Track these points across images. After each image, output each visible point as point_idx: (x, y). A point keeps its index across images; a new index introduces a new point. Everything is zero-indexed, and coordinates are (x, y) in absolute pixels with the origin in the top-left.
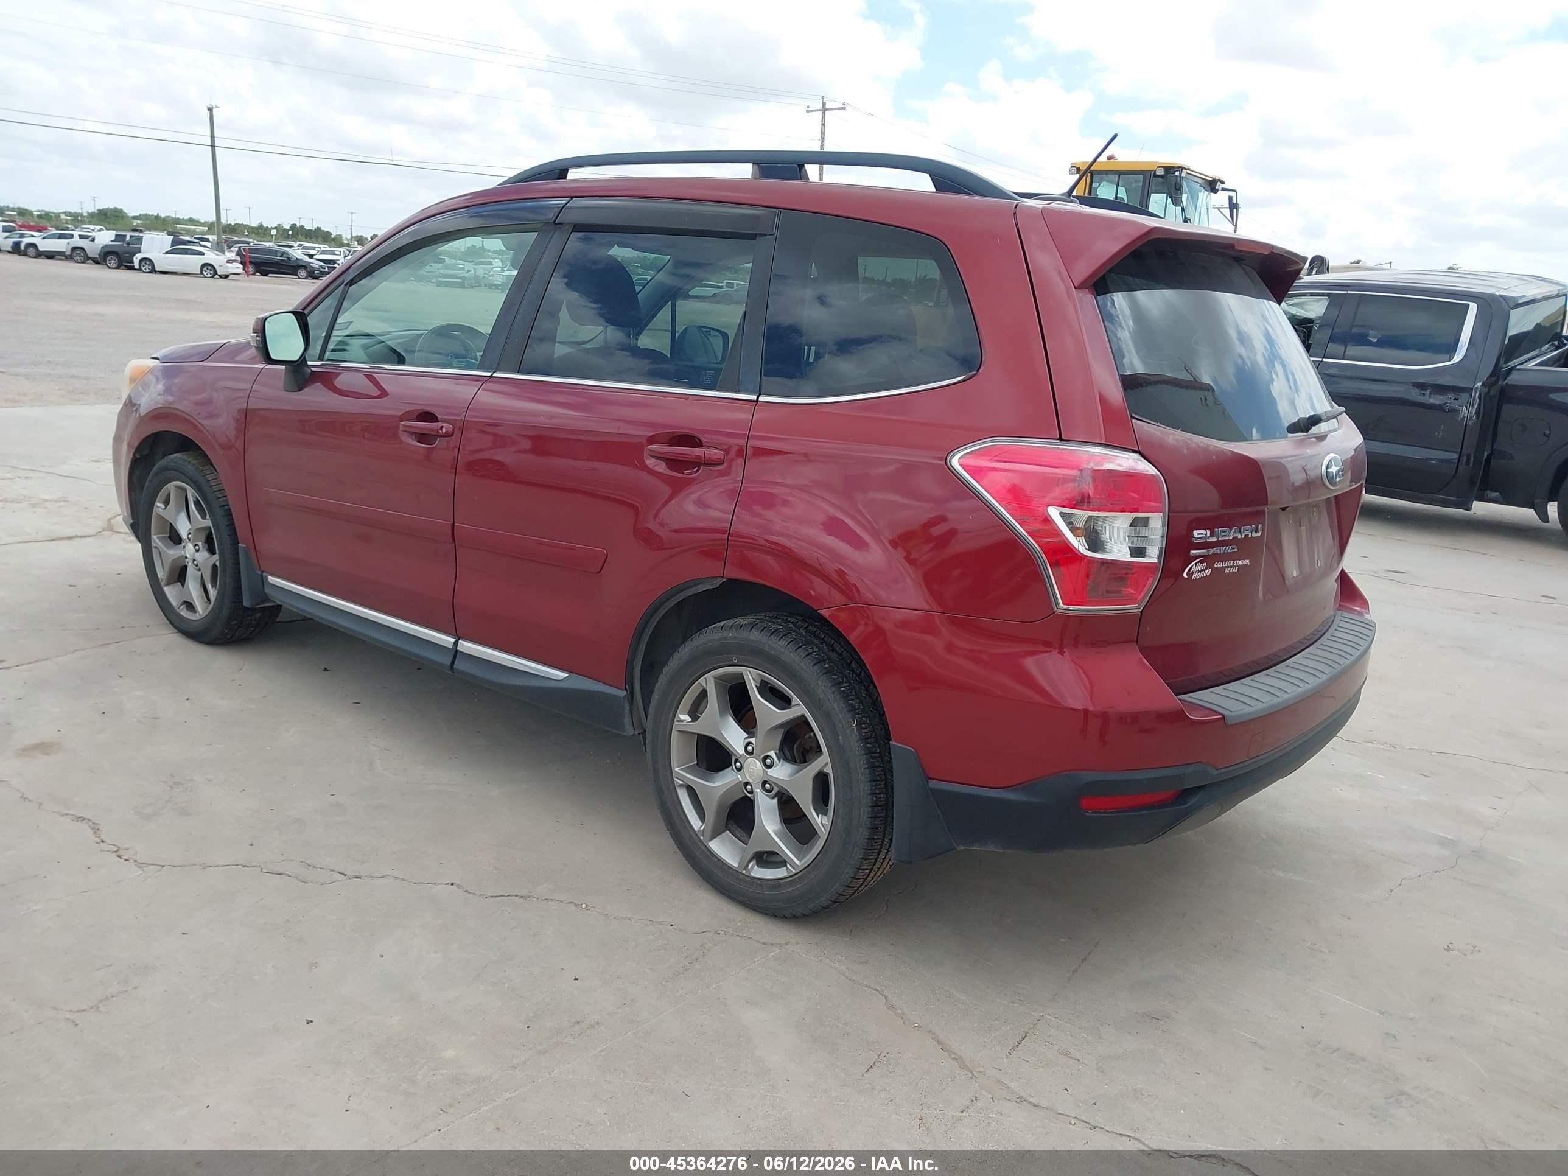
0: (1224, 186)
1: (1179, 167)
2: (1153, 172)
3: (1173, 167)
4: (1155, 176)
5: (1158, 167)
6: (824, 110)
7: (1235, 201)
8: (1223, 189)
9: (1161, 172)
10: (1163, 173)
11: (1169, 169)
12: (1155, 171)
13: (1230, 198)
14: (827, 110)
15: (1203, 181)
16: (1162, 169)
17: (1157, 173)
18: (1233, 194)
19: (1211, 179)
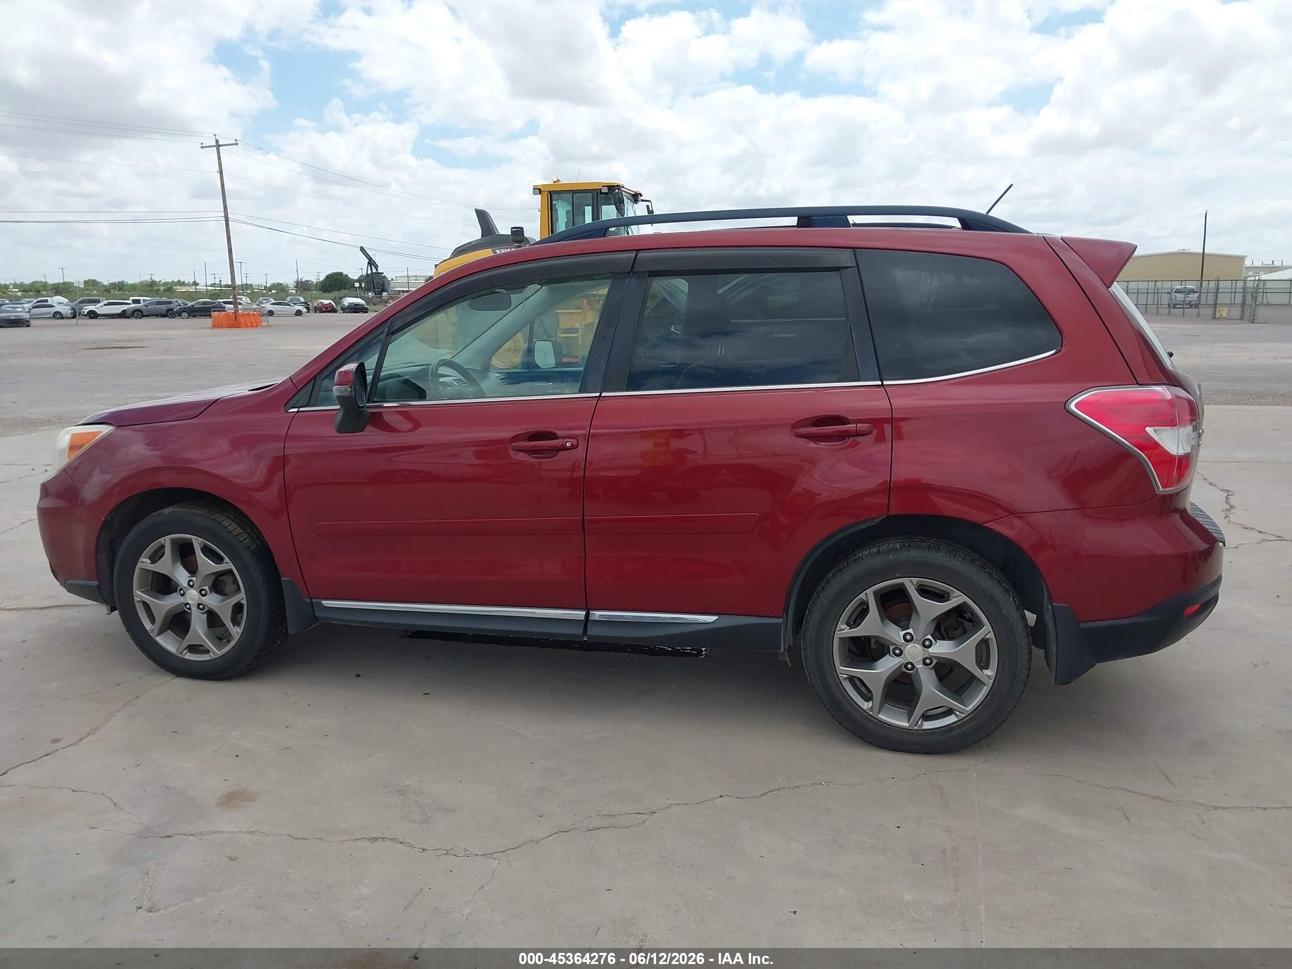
0: (642, 198)
1: (618, 186)
2: (599, 190)
3: (613, 186)
4: (601, 193)
5: (603, 186)
6: (218, 146)
7: (651, 209)
8: (642, 201)
9: (605, 190)
10: (607, 191)
11: (611, 188)
12: (601, 189)
13: (648, 206)
14: (221, 146)
15: (629, 195)
16: (606, 188)
17: (603, 191)
18: (649, 204)
19: (634, 193)
